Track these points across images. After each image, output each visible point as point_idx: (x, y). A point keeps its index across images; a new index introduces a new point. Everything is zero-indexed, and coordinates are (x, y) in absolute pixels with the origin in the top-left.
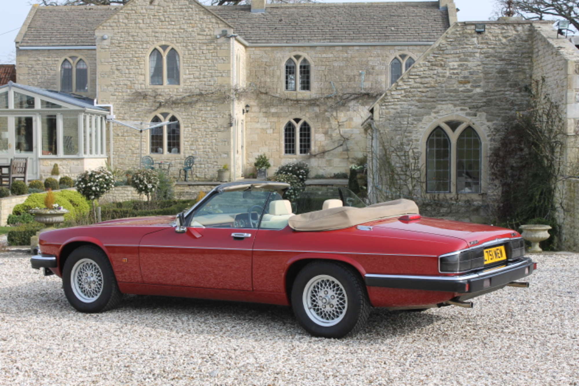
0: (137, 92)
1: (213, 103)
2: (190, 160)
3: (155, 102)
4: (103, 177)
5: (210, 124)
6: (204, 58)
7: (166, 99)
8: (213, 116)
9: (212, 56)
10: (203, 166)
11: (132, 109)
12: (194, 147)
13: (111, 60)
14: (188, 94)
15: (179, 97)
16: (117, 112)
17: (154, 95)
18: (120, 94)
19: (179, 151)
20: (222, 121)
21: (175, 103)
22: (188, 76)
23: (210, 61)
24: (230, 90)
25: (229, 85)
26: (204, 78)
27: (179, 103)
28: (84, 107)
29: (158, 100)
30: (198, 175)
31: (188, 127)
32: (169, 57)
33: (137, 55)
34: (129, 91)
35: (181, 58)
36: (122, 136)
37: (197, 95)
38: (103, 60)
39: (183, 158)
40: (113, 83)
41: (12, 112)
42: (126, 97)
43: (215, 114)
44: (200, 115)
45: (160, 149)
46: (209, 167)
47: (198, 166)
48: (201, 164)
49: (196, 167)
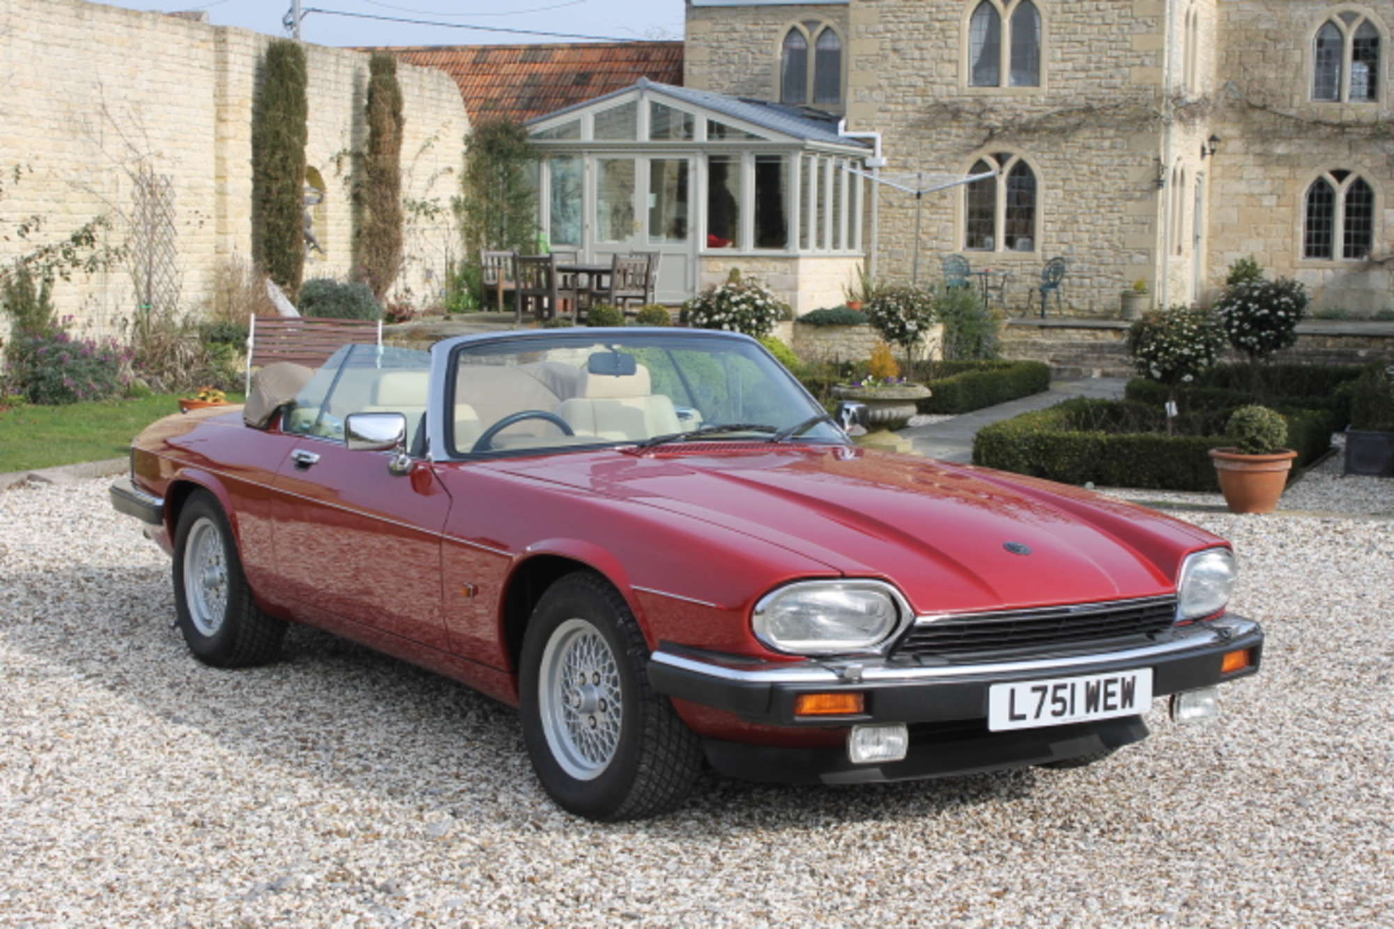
0: (937, 104)
1: (1118, 129)
2: (1056, 269)
3: (979, 126)
4: (750, 301)
5: (1107, 182)
6: (1099, 21)
7: (1004, 122)
8: (1116, 161)
9: (1120, 16)
10: (1087, 281)
11: (926, 143)
12: (1068, 237)
13: (881, 28)
14: (1057, 109)
15: (1035, 115)
16: (892, 149)
17: (978, 110)
18: (900, 108)
19: (1031, 247)
20: (1137, 175)
21: (1025, 130)
22: (1061, 66)
23: (1114, 29)
24: (1159, 99)
25: (1157, 85)
26: (1099, 69)
27: (1035, 131)
28: (802, 138)
29: (986, 123)
30: (1075, 302)
31: (1054, 187)
32: (1015, 20)
33: (941, 16)
34: (919, 100)
35: (1045, 21)
36: (901, 207)
37: (1079, 110)
38: (862, 28)
39: (1040, 261)
40: (884, 82)
41: (643, 148)
42: (911, 116)
43: (1120, 156)
44: (1085, 158)
45: (989, 239)
46: (1101, 286)
47: (1076, 280)
48: (1082, 277)
49: (1071, 285)
